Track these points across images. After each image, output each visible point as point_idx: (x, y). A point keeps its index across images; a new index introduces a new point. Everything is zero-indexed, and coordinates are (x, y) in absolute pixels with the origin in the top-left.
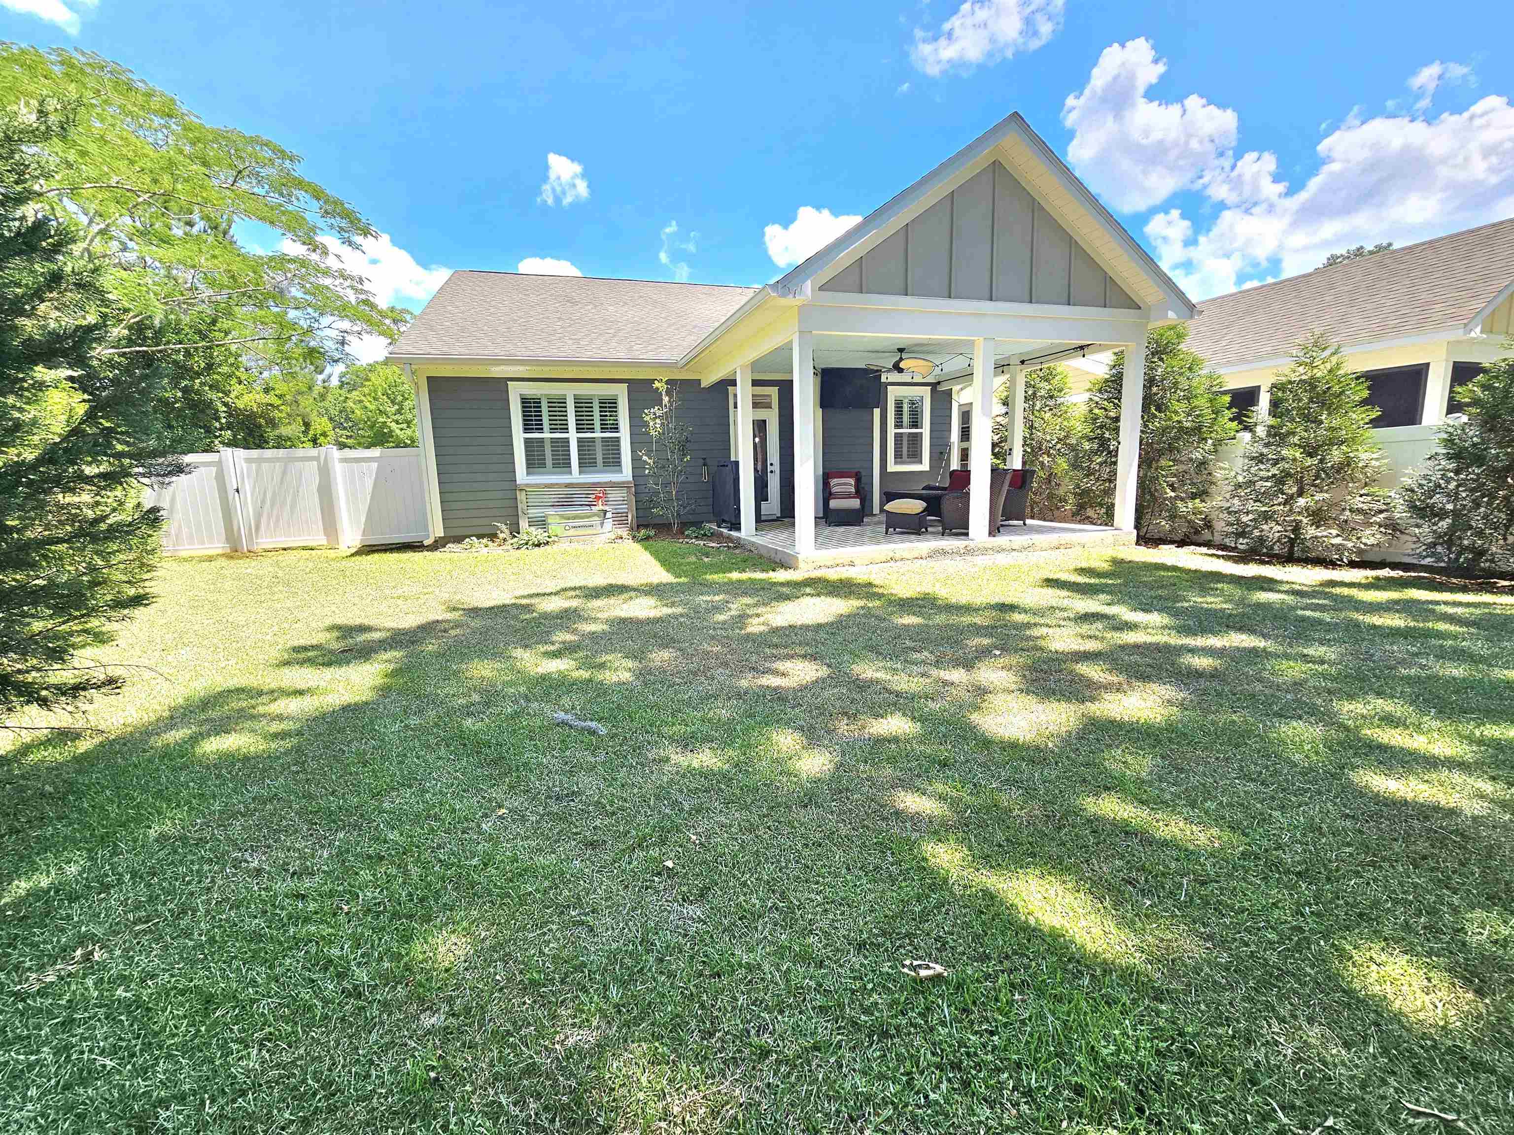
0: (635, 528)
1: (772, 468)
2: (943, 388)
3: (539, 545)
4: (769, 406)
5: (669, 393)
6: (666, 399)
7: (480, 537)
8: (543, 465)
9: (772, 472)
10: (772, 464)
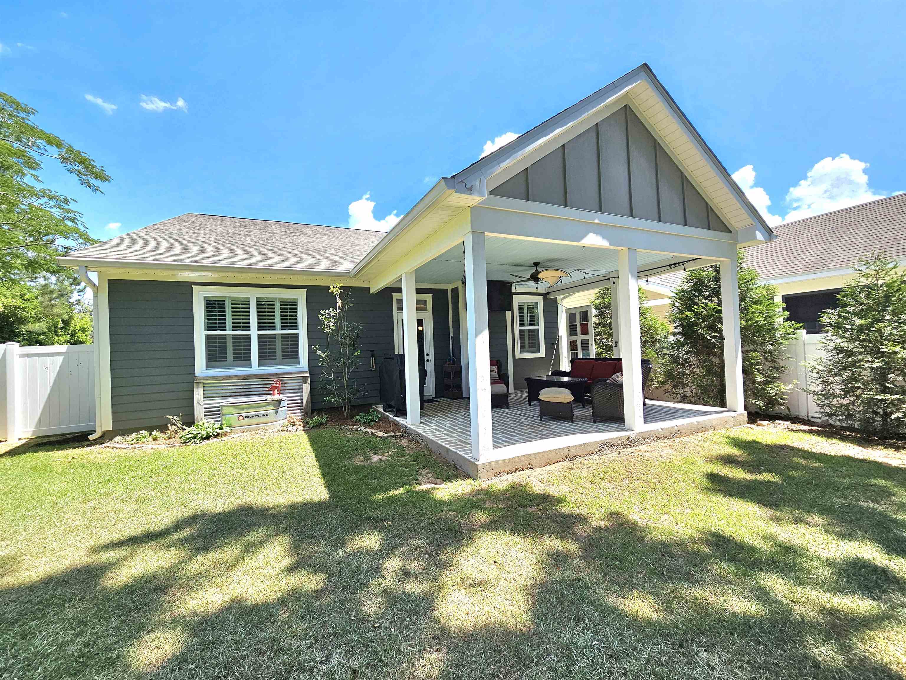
0: (309, 413)
1: (428, 358)
2: (552, 297)
3: (208, 438)
4: (425, 309)
5: (342, 297)
6: (339, 302)
7: (150, 429)
8: (224, 358)
9: (428, 361)
10: (428, 355)
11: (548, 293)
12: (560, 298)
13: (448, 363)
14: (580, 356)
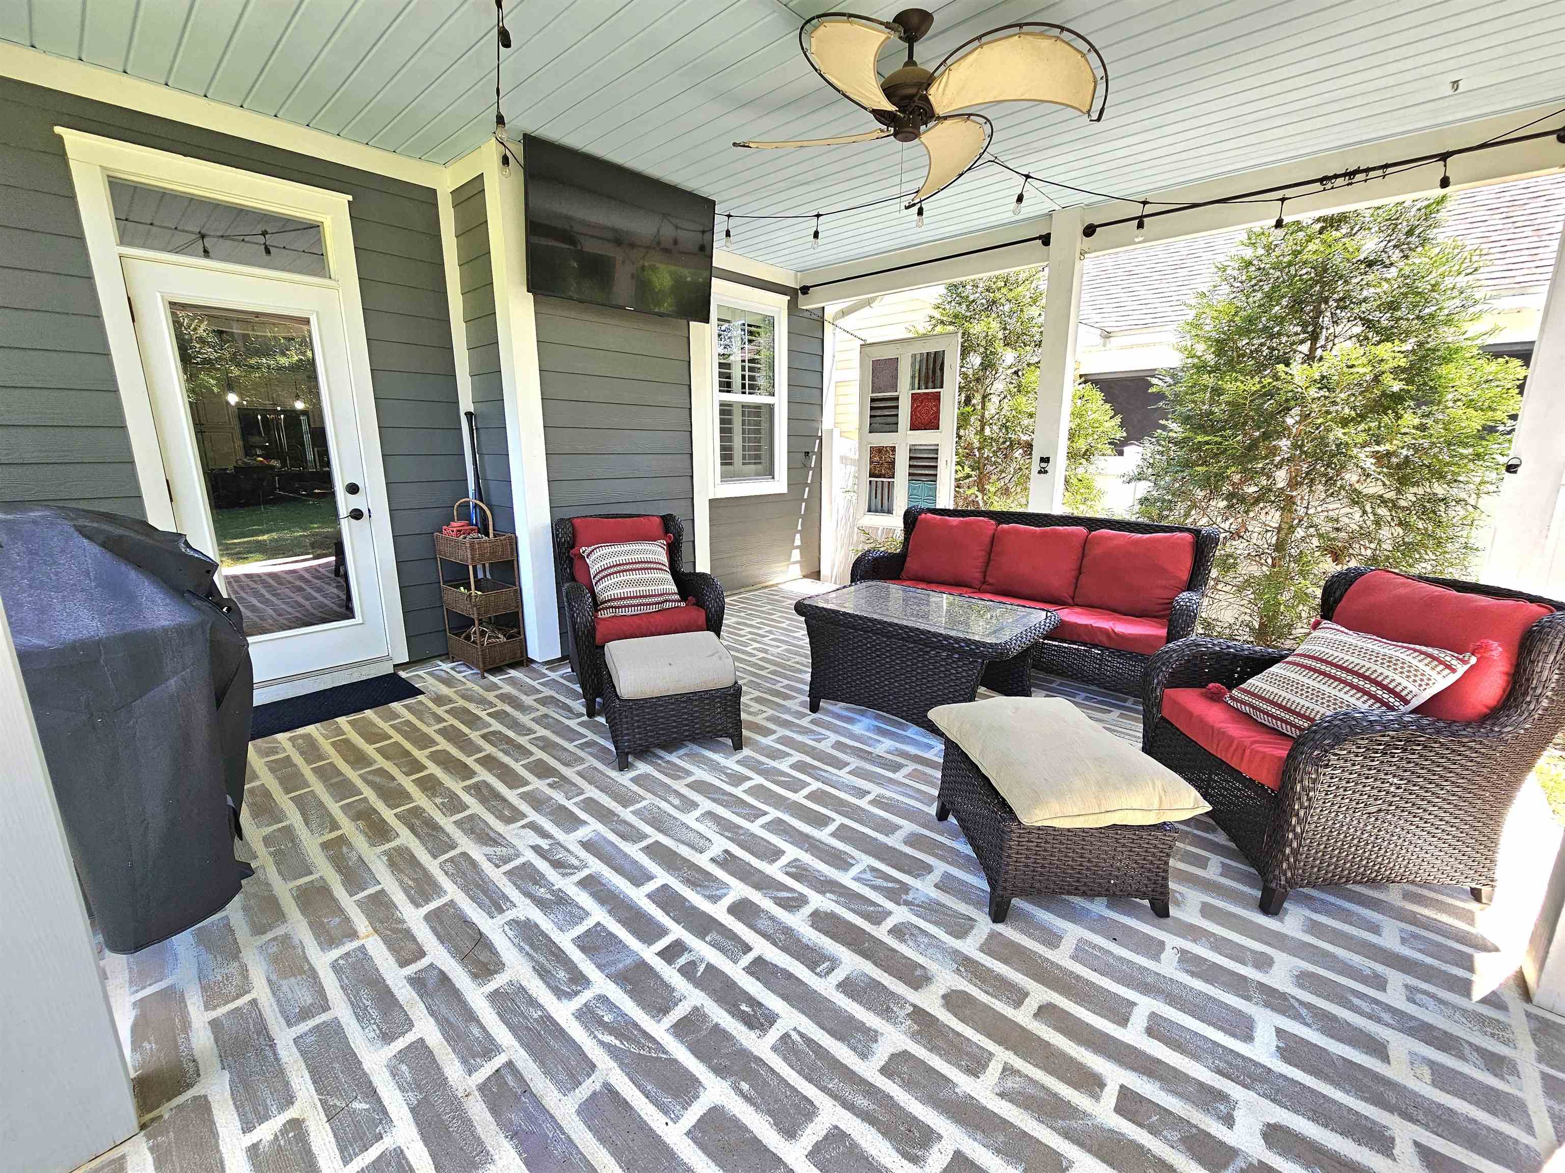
1: (356, 502)
2: (815, 301)
9: (357, 515)
10: (353, 489)
11: (805, 290)
12: (830, 311)
13: (456, 524)
14: (945, 499)
